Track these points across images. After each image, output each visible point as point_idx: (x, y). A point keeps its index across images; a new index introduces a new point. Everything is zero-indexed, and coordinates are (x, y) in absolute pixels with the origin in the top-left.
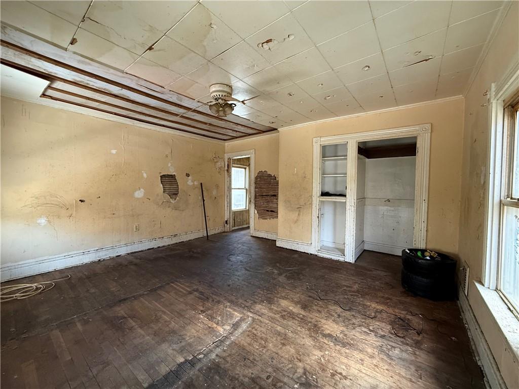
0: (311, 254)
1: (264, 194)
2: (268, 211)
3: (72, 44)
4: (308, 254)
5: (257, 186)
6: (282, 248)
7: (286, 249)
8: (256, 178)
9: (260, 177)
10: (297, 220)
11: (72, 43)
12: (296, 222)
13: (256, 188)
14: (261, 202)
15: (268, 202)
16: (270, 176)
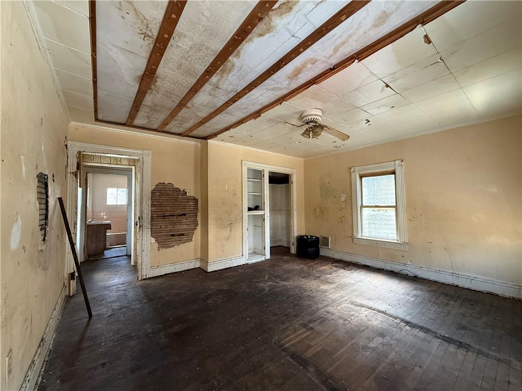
0: (243, 265)
1: (168, 213)
2: (173, 235)
3: (426, 35)
4: (240, 265)
5: (155, 203)
6: (215, 271)
7: (220, 270)
8: (153, 192)
9: (160, 191)
10: (229, 236)
11: (426, 37)
12: (228, 239)
13: (153, 205)
14: (162, 224)
15: (174, 224)
16: (178, 190)
